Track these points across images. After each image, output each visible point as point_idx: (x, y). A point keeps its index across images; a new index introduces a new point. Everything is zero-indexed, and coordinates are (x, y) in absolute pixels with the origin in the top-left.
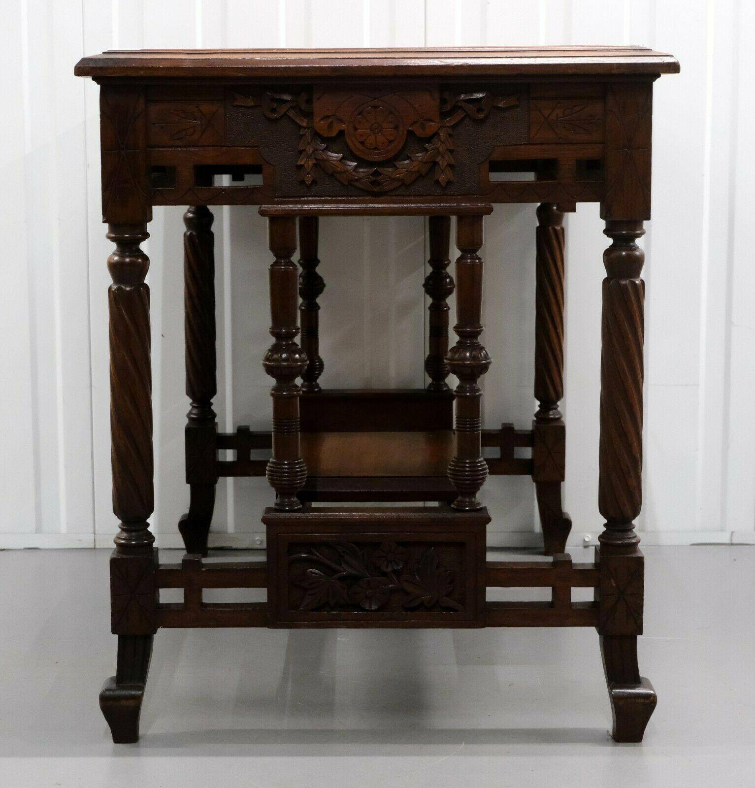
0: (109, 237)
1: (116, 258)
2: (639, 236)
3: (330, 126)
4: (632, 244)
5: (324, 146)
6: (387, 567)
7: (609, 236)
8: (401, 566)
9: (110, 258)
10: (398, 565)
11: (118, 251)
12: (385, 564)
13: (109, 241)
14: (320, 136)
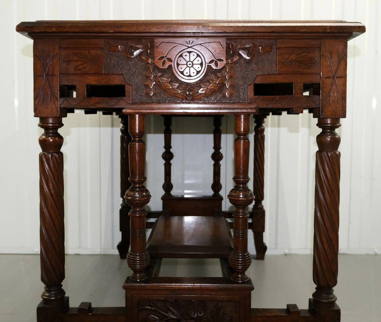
0: (39, 125)
1: (44, 137)
2: (337, 127)
3: (164, 63)
4: (333, 132)
5: (160, 74)
6: (194, 314)
7: (320, 127)
8: (202, 314)
9: (41, 137)
10: (200, 313)
11: (45, 134)
12: (193, 312)
13: (40, 127)
14: (158, 68)
